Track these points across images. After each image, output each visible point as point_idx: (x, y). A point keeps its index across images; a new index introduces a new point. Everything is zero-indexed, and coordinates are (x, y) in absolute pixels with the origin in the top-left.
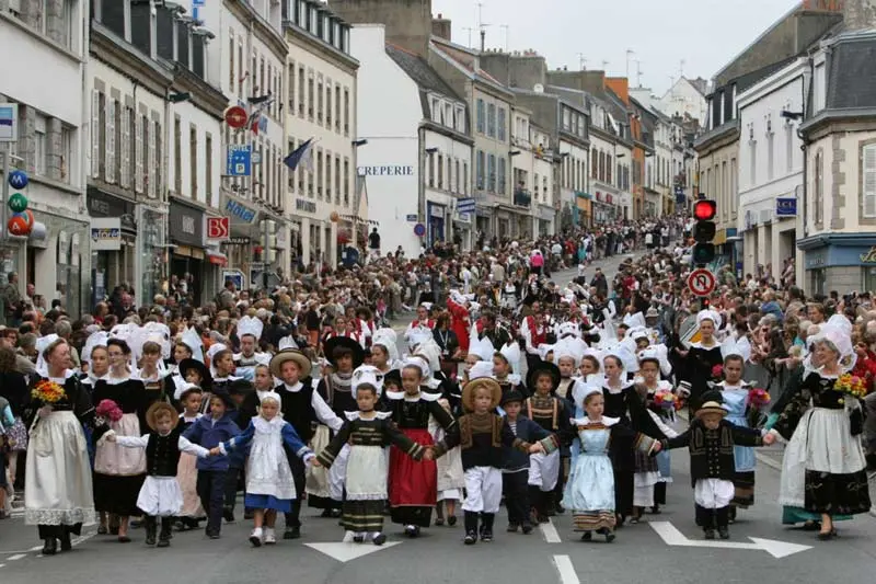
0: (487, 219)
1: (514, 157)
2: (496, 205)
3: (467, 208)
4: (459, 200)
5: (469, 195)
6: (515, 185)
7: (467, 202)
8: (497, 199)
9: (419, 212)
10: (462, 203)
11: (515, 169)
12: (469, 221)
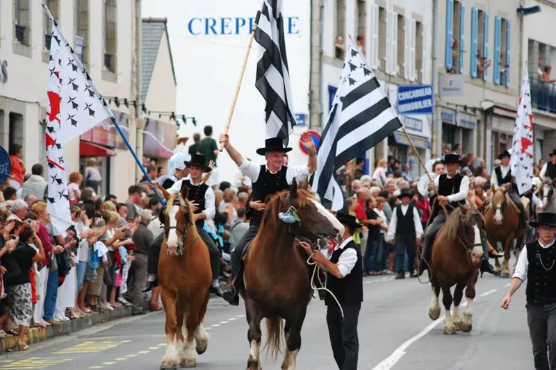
0: (467, 132)
1: (528, 18)
2: (486, 106)
3: (417, 105)
4: (402, 89)
5: (426, 81)
6: (530, 72)
7: (418, 93)
8: (490, 95)
9: (310, 107)
10: (406, 95)
11: (531, 42)
12: (426, 132)
